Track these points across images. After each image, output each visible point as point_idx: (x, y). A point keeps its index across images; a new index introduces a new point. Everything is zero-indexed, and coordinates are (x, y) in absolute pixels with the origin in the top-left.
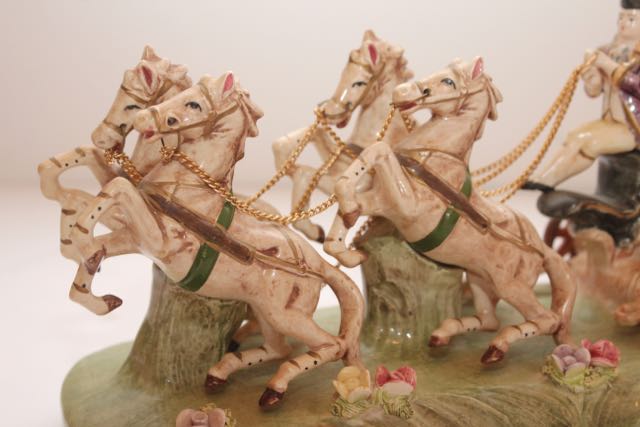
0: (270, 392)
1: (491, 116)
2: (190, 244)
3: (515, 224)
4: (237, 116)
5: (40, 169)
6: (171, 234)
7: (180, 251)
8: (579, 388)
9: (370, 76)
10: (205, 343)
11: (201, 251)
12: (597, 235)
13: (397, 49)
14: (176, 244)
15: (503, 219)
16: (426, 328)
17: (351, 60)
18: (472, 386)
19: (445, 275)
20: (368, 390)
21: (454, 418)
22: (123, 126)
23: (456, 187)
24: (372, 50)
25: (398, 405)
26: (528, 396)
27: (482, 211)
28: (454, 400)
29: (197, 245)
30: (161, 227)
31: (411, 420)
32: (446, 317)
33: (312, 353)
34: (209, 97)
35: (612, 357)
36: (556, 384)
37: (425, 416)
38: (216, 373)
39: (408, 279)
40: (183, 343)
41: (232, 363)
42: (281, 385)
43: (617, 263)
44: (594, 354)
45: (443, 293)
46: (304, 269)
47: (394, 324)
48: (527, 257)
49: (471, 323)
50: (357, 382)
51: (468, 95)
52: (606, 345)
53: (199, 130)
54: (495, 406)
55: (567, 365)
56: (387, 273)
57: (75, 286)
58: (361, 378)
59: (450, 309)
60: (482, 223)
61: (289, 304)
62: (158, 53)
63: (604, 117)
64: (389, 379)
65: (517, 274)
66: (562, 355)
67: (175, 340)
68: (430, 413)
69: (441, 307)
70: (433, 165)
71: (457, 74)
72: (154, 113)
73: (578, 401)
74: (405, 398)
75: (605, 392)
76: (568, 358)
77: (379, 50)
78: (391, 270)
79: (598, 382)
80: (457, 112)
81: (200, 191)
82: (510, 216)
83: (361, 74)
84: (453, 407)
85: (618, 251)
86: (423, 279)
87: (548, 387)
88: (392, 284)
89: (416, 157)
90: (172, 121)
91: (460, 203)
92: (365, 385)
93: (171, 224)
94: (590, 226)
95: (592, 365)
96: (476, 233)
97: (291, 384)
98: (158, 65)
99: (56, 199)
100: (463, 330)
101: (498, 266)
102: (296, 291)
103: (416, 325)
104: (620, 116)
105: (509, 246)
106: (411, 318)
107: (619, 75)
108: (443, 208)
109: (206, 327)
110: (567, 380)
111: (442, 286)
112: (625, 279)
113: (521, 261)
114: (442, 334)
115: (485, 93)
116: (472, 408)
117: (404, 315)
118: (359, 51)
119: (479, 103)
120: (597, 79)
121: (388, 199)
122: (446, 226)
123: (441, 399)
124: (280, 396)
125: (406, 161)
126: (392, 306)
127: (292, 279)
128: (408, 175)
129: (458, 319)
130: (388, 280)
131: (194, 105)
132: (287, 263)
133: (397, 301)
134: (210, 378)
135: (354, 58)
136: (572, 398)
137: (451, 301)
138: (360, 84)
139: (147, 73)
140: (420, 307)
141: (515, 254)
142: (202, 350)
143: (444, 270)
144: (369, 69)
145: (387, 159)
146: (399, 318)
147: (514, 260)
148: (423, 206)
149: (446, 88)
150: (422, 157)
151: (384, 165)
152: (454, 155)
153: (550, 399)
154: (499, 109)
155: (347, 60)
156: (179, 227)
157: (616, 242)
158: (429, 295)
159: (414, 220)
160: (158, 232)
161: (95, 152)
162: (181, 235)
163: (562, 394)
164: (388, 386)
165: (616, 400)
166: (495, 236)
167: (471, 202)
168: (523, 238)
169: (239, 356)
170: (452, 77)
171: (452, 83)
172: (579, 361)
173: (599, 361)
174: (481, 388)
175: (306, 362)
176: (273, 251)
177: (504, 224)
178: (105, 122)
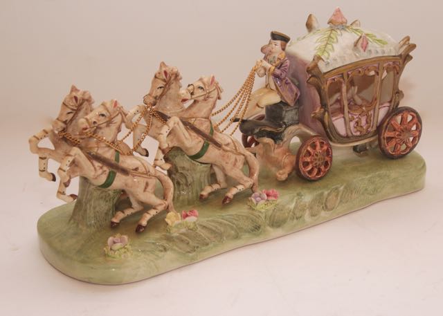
0: (140, 226)
1: (219, 98)
2: (105, 171)
3: (232, 144)
4: (120, 117)
5: (30, 141)
6: (98, 168)
7: (102, 174)
8: (263, 211)
9: (165, 83)
10: (107, 208)
11: (110, 173)
12: (267, 140)
13: (175, 70)
14: (100, 172)
15: (227, 142)
16: (197, 190)
17: (156, 77)
18: (219, 214)
19: (204, 167)
20: (180, 221)
21: (214, 229)
22: (66, 121)
23: (207, 132)
24: (165, 72)
25: (192, 226)
26: (243, 216)
27: (218, 140)
28: (213, 221)
29: (108, 171)
30: (93, 165)
31: (198, 231)
32: (205, 186)
33: (155, 208)
34: (108, 111)
35: (275, 196)
36: (253, 210)
37: (202, 228)
38: (115, 220)
39: (188, 170)
40: (97, 209)
41: (120, 216)
42: (144, 223)
43: (276, 151)
44: (268, 195)
45: (203, 174)
46: (150, 175)
47: (183, 190)
48: (238, 157)
49: (216, 187)
50: (175, 218)
51: (209, 93)
52: (273, 192)
53: (105, 124)
54: (230, 222)
55: (257, 202)
56: (179, 169)
57: (59, 192)
58: (176, 216)
59: (206, 181)
60: (218, 145)
61: (145, 190)
62: (78, 88)
63: (266, 86)
64: (187, 216)
65: (235, 165)
66: (255, 197)
67: (94, 208)
68: (204, 227)
69: (202, 180)
70: (197, 124)
71: (204, 84)
72: (87, 120)
73: (263, 216)
74: (194, 223)
75: (274, 210)
76: (258, 199)
77: (168, 72)
78: (180, 167)
79: (271, 207)
80: (205, 100)
81: (107, 149)
82: (230, 141)
83: (161, 84)
84: (213, 224)
85: (276, 146)
86: (194, 170)
87: (251, 211)
88: (181, 173)
89: (190, 121)
90: (95, 122)
91: (209, 139)
92: (178, 219)
93: (97, 164)
94: (263, 136)
95: (268, 200)
96: (217, 150)
97: (148, 222)
98: (79, 93)
99: (37, 153)
100: (213, 190)
101: (227, 163)
102: (147, 184)
103: (192, 190)
104: (273, 87)
105: (230, 154)
106: (190, 187)
107: (272, 70)
108: (203, 141)
109: (107, 201)
110: (258, 207)
111: (203, 171)
112: (280, 158)
113: (236, 160)
114: (205, 193)
115: (216, 90)
116: (221, 223)
117: (187, 185)
118: (159, 73)
119: (214, 94)
120: (262, 71)
121: (179, 140)
122: (204, 149)
123: (207, 221)
124: (144, 227)
125: (186, 123)
126: (182, 183)
127: (146, 180)
128: (187, 129)
129: (210, 185)
130: (180, 171)
131: (103, 115)
132: (143, 173)
133: (184, 180)
134: (113, 223)
135: (157, 76)
136: (260, 214)
137: (206, 177)
138: (161, 88)
139: (76, 98)
140: (194, 181)
141: (233, 157)
142: (105, 211)
143: (203, 165)
144: (164, 80)
145: (178, 124)
146: (185, 187)
147: (233, 160)
148: (194, 143)
149: (200, 91)
150: (192, 121)
151: (177, 127)
152: (206, 118)
153: (252, 216)
154: (222, 95)
155: (153, 76)
156: (100, 165)
157: (275, 142)
158: (197, 176)
159: (191, 148)
160: (92, 168)
161: (52, 131)
162: (101, 168)
163: (256, 213)
164: (187, 219)
165: (278, 214)
166: (224, 150)
167: (214, 137)
168: (236, 149)
169: (124, 213)
170: (202, 85)
171: (202, 88)
172: (262, 199)
173: (270, 199)
174: (223, 214)
175: (153, 212)
176: (136, 169)
177: (227, 145)
178: (58, 119)
